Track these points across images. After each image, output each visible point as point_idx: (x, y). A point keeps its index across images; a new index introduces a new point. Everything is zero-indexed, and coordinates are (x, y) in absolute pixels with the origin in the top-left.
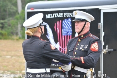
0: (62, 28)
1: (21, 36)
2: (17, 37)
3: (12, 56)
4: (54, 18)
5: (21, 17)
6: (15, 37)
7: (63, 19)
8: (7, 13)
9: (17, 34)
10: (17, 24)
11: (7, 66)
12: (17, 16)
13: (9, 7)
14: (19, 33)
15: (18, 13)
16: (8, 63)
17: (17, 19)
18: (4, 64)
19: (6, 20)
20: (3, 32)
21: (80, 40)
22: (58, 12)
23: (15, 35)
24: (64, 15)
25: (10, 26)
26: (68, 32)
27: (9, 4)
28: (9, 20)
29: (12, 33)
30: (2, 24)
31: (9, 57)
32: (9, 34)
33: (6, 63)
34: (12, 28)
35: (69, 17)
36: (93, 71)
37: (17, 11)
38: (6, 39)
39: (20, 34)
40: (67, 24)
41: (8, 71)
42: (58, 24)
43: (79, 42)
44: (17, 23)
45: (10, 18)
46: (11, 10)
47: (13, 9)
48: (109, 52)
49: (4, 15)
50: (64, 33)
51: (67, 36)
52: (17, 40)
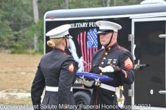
0: (87, 40)
1: (38, 49)
2: (34, 51)
3: (27, 73)
4: (78, 28)
5: (37, 27)
6: (30, 51)
7: (87, 29)
8: (22, 23)
9: (33, 47)
10: (33, 36)
11: (22, 84)
12: (33, 26)
13: (24, 16)
14: (36, 46)
15: (35, 24)
16: (23, 80)
17: (33, 30)
18: (19, 81)
19: (20, 31)
20: (17, 44)
21: (106, 54)
22: (82, 21)
23: (31, 49)
24: (88, 25)
25: (24, 38)
26: (93, 45)
27: (24, 13)
28: (24, 32)
29: (27, 47)
30: (16, 35)
31: (24, 73)
32: (23, 48)
33: (21, 81)
34: (27, 40)
35: (94, 27)
36: (122, 89)
37: (33, 21)
38: (20, 53)
39: (36, 48)
40: (92, 35)
41: (23, 89)
42: (81, 35)
43: (105, 56)
44: (33, 34)
45: (25, 29)
46: (27, 20)
47: (28, 18)
48: (141, 68)
49: (18, 25)
50: (89, 46)
51: (92, 50)
52: (33, 54)
